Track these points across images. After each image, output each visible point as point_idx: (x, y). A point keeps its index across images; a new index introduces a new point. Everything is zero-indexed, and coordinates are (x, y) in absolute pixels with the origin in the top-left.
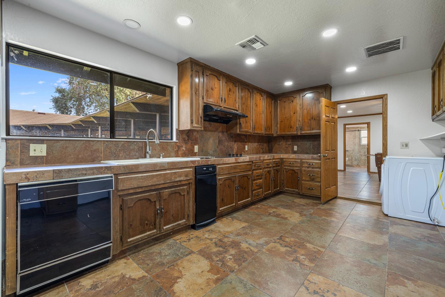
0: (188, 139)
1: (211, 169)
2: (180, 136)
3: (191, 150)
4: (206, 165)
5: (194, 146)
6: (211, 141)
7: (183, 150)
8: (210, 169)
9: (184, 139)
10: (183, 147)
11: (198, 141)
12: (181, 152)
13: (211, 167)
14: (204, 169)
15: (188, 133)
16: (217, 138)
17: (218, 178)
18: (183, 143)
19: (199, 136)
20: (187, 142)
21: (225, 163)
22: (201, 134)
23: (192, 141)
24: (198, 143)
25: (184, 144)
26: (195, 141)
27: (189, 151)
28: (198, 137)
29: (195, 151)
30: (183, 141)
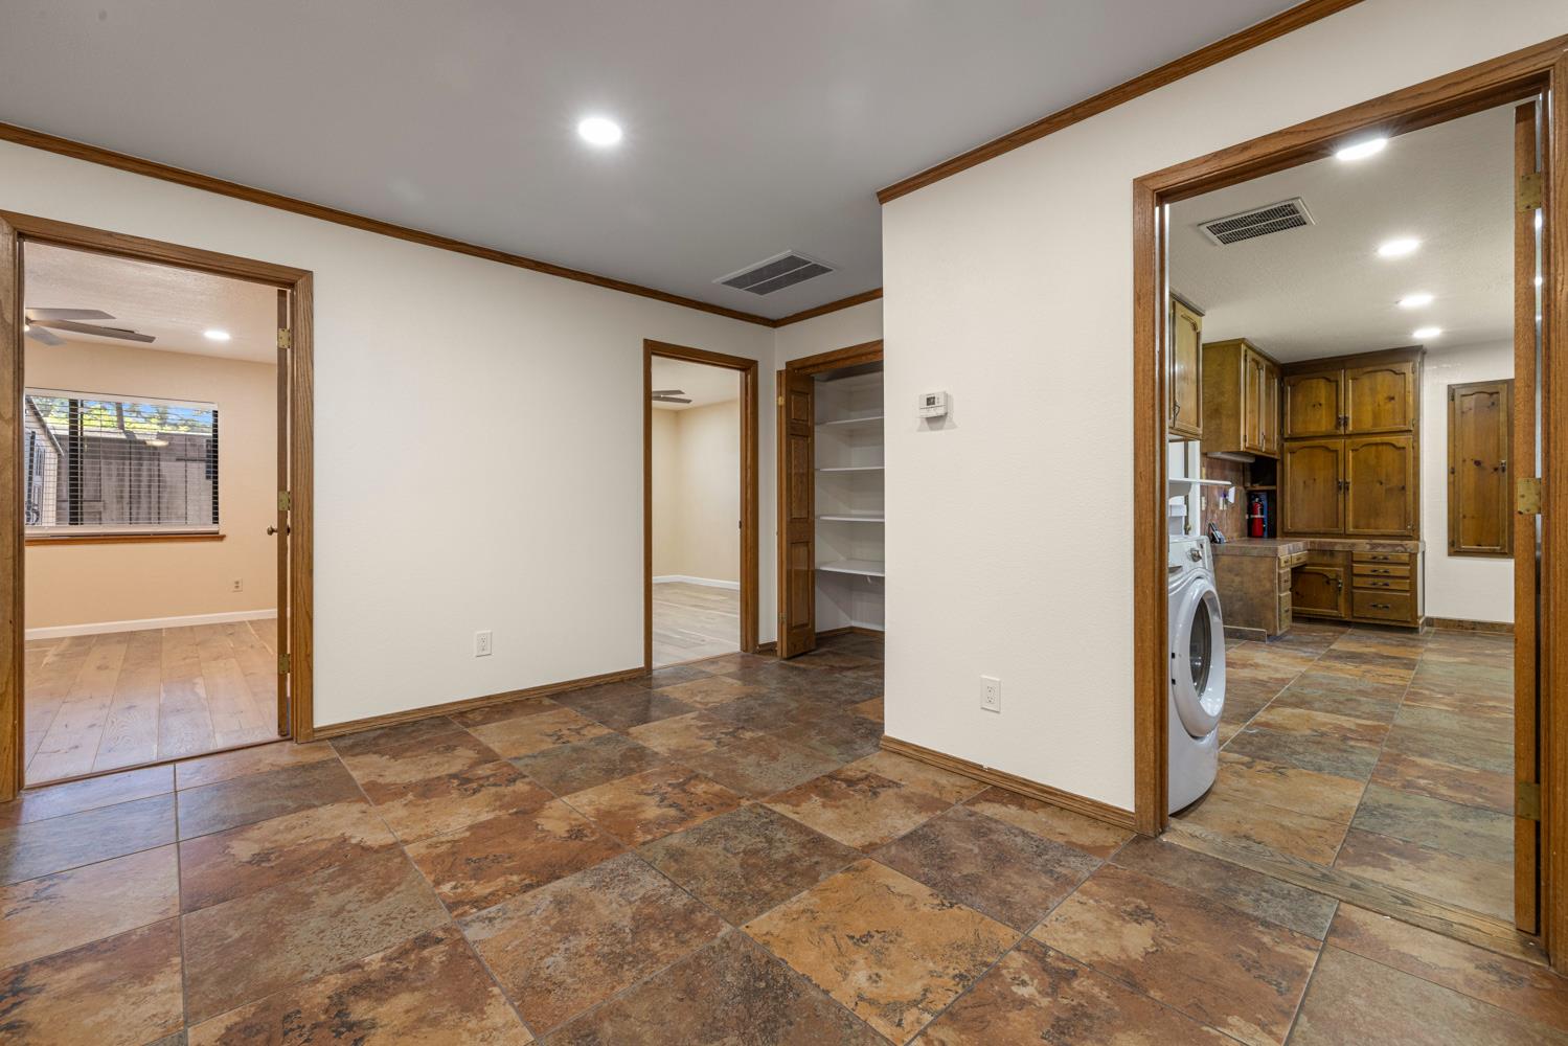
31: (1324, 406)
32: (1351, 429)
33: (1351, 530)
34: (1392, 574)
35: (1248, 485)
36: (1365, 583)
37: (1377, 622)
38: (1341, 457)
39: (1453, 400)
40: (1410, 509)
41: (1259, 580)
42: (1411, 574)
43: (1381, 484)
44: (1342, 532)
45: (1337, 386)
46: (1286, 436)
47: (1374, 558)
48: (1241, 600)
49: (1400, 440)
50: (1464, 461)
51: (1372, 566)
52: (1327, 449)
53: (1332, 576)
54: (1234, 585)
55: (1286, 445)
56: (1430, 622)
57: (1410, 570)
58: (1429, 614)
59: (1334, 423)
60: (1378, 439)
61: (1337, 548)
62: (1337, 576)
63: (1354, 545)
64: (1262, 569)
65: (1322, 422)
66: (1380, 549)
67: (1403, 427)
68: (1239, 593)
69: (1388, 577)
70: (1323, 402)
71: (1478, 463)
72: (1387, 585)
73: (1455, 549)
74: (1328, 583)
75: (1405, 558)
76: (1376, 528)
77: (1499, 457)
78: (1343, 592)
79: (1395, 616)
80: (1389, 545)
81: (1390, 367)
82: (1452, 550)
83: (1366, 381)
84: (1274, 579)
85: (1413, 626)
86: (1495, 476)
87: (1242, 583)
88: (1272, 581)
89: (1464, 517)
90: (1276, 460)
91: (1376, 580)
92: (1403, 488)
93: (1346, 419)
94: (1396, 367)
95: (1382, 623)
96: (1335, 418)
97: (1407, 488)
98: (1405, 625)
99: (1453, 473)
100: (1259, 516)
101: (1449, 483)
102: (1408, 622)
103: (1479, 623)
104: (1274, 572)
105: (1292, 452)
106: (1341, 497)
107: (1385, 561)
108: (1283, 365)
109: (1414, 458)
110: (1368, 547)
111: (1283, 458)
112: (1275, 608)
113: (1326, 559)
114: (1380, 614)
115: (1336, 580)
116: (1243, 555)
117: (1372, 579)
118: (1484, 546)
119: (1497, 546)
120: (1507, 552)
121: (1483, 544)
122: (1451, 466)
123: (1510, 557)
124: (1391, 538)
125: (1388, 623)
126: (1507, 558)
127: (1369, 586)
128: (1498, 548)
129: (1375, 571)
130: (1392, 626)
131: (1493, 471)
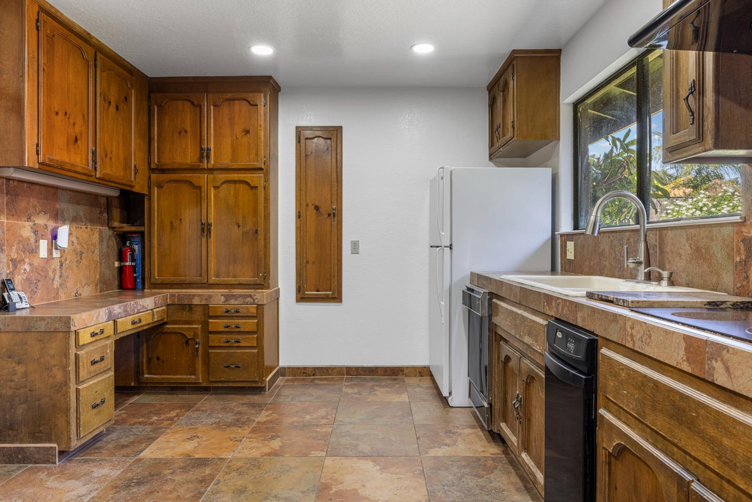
21: (631, 345)
31: (189, 134)
32: (212, 162)
33: (213, 279)
34: (242, 330)
35: (116, 224)
36: (219, 341)
37: (231, 385)
38: (204, 194)
39: (299, 142)
40: (261, 254)
41: (49, 369)
42: (258, 329)
43: (239, 226)
44: (205, 281)
45: (201, 112)
46: (153, 166)
47: (228, 311)
48: (26, 401)
49: (255, 178)
50: (307, 205)
51: (226, 321)
52: (191, 184)
53: (190, 335)
54: (16, 378)
55: (153, 176)
56: (283, 372)
57: (258, 324)
58: (284, 362)
59: (198, 155)
60: (235, 176)
61: (196, 301)
62: (195, 334)
63: (210, 297)
64: (52, 352)
65: (186, 154)
66: (232, 301)
67: (256, 165)
68: (22, 390)
69: (240, 333)
70: (189, 130)
71: (317, 208)
72: (238, 342)
73: (302, 297)
74: (187, 343)
75: (253, 310)
76: (235, 277)
77: (331, 202)
78: (200, 353)
79: (244, 376)
80: (241, 296)
81: (245, 95)
82: (299, 296)
83: (225, 109)
84: (67, 365)
85: (260, 385)
86: (328, 221)
87: (25, 374)
88: (64, 368)
90: (144, 195)
91: (229, 336)
92: (257, 232)
93: (209, 150)
94: (249, 96)
95: (234, 385)
96: (198, 149)
97: (259, 232)
98: (254, 385)
99: (299, 217)
100: (128, 264)
101: (296, 228)
102: (258, 382)
104: (66, 355)
105: (160, 187)
106: (204, 240)
107: (237, 314)
108: (150, 78)
109: (265, 199)
110: (223, 298)
111: (150, 192)
112: (68, 410)
113: (185, 315)
114: (232, 375)
115: (193, 339)
116: (27, 331)
117: (225, 336)
118: (321, 291)
119: (330, 291)
120: (336, 297)
121: (320, 289)
122: (298, 210)
123: (339, 302)
124: (247, 287)
125: (239, 385)
126: (337, 302)
127: (222, 345)
128: (331, 293)
129: (228, 327)
130: (244, 387)
131: (327, 216)
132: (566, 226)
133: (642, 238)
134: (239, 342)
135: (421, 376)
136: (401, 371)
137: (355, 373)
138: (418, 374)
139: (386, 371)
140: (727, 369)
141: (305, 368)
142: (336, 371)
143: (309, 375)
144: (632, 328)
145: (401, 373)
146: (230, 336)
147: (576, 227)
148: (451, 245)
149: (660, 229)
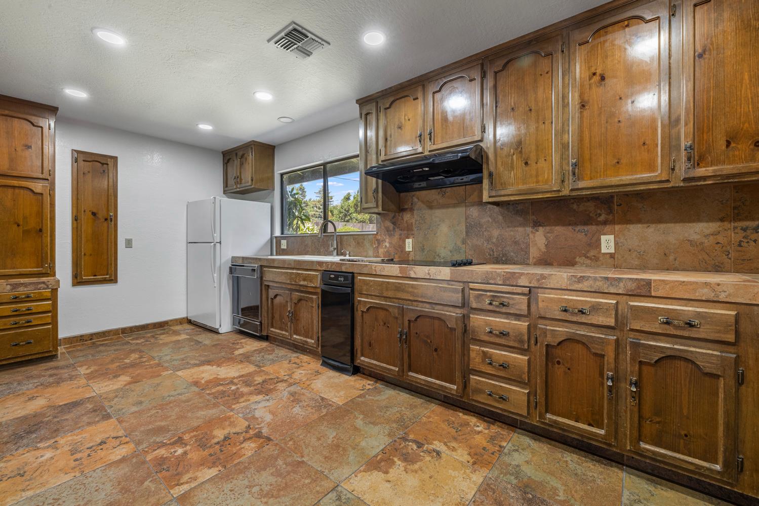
0: (394, 229)
1: (342, 279)
2: (381, 224)
3: (400, 248)
4: (338, 270)
5: (405, 241)
6: (444, 229)
7: (386, 246)
8: (339, 279)
9: (388, 230)
10: (386, 241)
11: (412, 230)
12: (382, 250)
13: (342, 276)
14: (331, 276)
15: (393, 218)
16: (463, 219)
17: (358, 299)
18: (385, 235)
19: (416, 221)
20: (392, 232)
21: (375, 273)
22: (421, 217)
23: (400, 232)
24: (413, 234)
25: (388, 237)
26: (408, 231)
27: (396, 249)
28: (412, 223)
29: (407, 250)
30: (386, 232)
34: (33, 311)
36: (5, 324)
37: (19, 360)
39: (76, 162)
40: (48, 249)
42: (53, 309)
43: (18, 225)
47: (16, 298)
49: (38, 187)
50: (84, 211)
51: (14, 306)
57: (51, 304)
60: (15, 183)
66: (21, 289)
67: (41, 176)
69: (32, 314)
71: (94, 214)
72: (28, 322)
73: (78, 281)
75: (47, 293)
77: (108, 211)
79: (36, 350)
80: (31, 284)
81: (27, 117)
82: (76, 281)
85: (54, 353)
86: (105, 224)
89: (85, 254)
91: (17, 320)
92: (41, 230)
94: (34, 119)
95: (23, 359)
97: (44, 231)
98: (45, 355)
99: (76, 220)
101: (74, 228)
102: (50, 351)
103: (95, 334)
107: (28, 299)
109: (50, 204)
110: (8, 287)
114: (21, 351)
117: (12, 319)
118: (98, 276)
119: (107, 275)
120: (113, 280)
121: (97, 274)
122: (74, 214)
123: (115, 283)
124: (29, 276)
125: (27, 358)
126: (113, 283)
127: (9, 327)
128: (108, 276)
129: (16, 311)
130: (39, 358)
131: (104, 220)
132: (278, 233)
133: (335, 239)
134: (30, 322)
135: (181, 324)
136: (166, 324)
137: (130, 331)
138: (179, 323)
139: (155, 326)
140: (415, 273)
141: (81, 336)
142: (112, 333)
143: (86, 341)
144: (375, 268)
145: (167, 325)
146: (18, 318)
147: (282, 233)
148: (220, 242)
149: (340, 235)
